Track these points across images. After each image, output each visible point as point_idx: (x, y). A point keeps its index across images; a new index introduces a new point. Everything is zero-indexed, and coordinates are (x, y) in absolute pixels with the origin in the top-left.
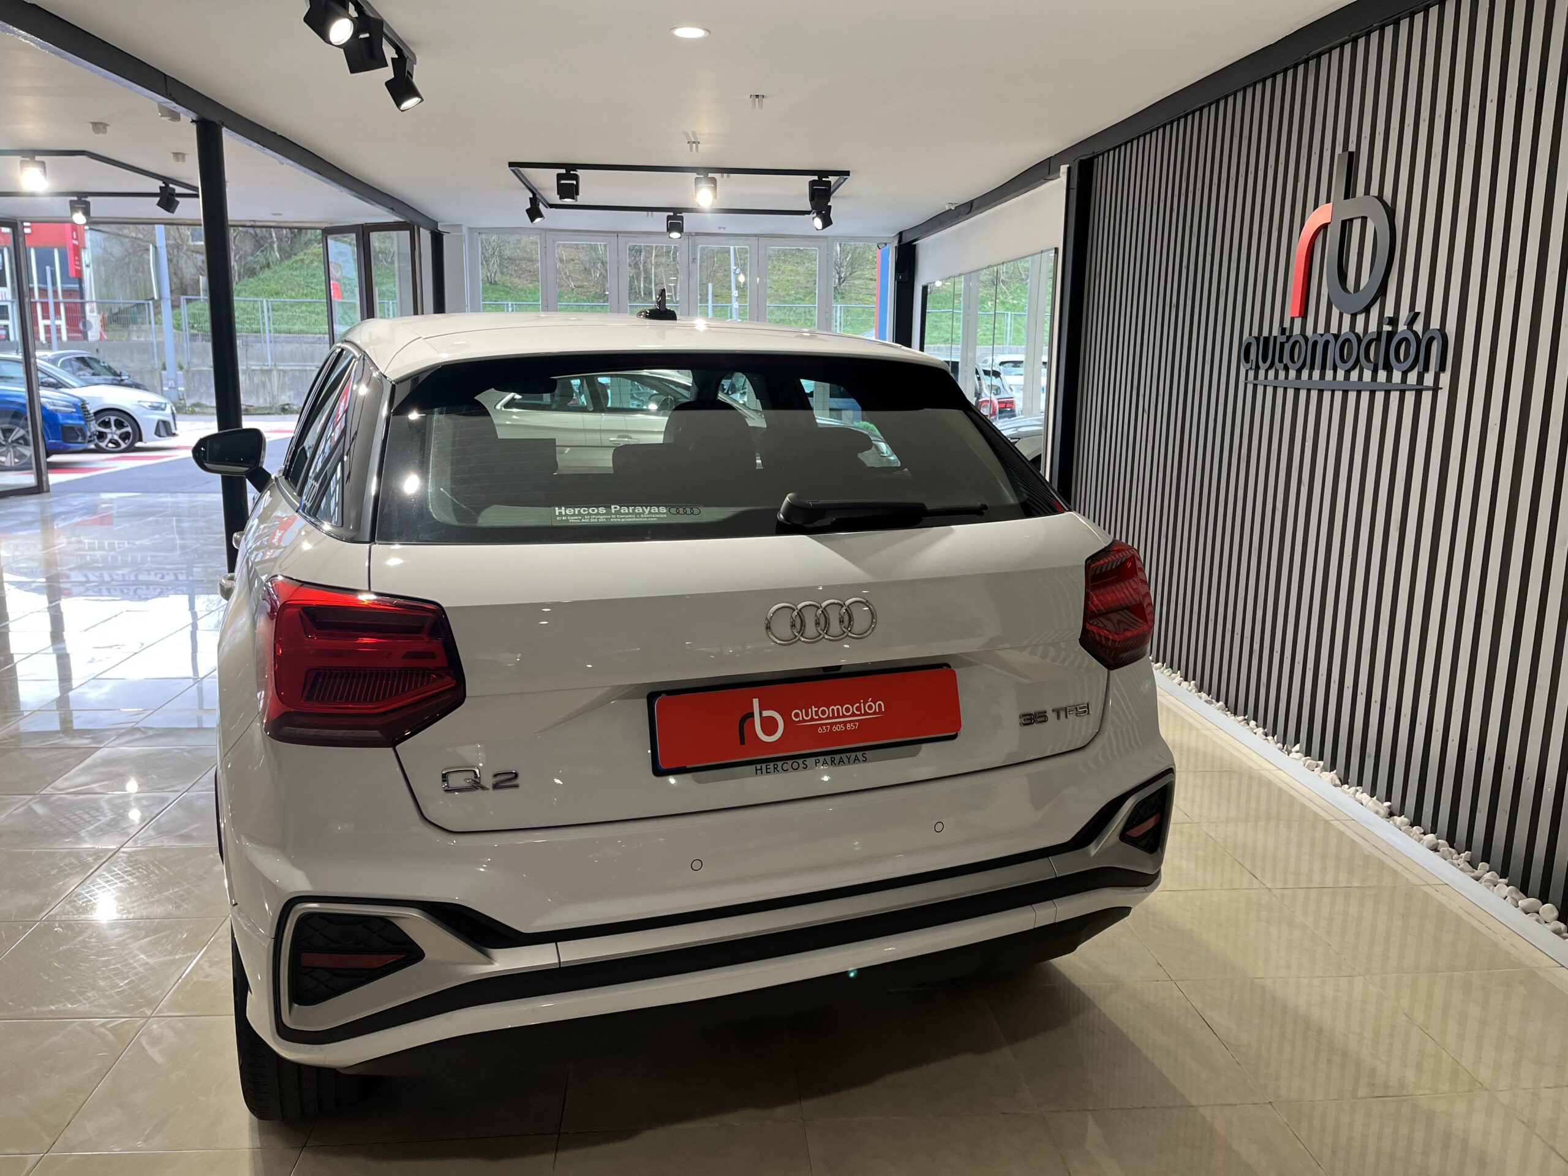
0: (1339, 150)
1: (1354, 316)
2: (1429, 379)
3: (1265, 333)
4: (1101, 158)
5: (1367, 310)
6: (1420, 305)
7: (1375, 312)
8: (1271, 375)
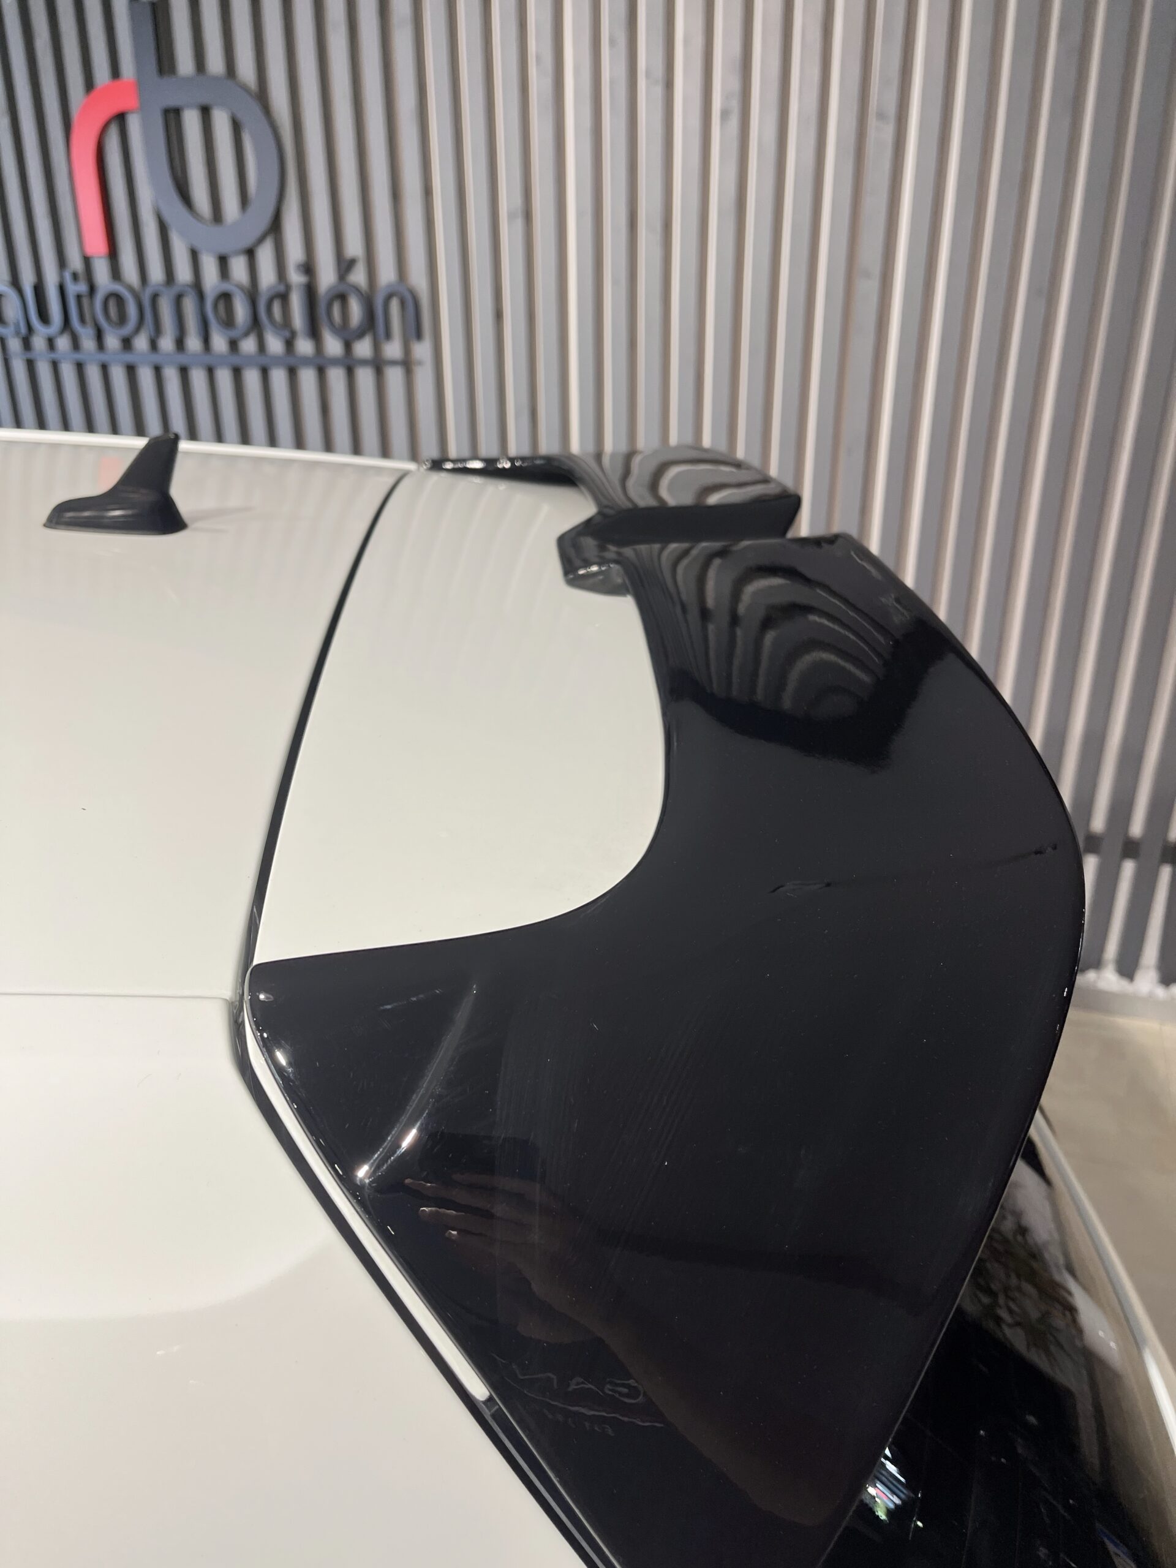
1: (223, 262)
2: (393, 350)
3: (28, 279)
5: (250, 253)
6: (354, 247)
7: (265, 256)
8: (63, 343)
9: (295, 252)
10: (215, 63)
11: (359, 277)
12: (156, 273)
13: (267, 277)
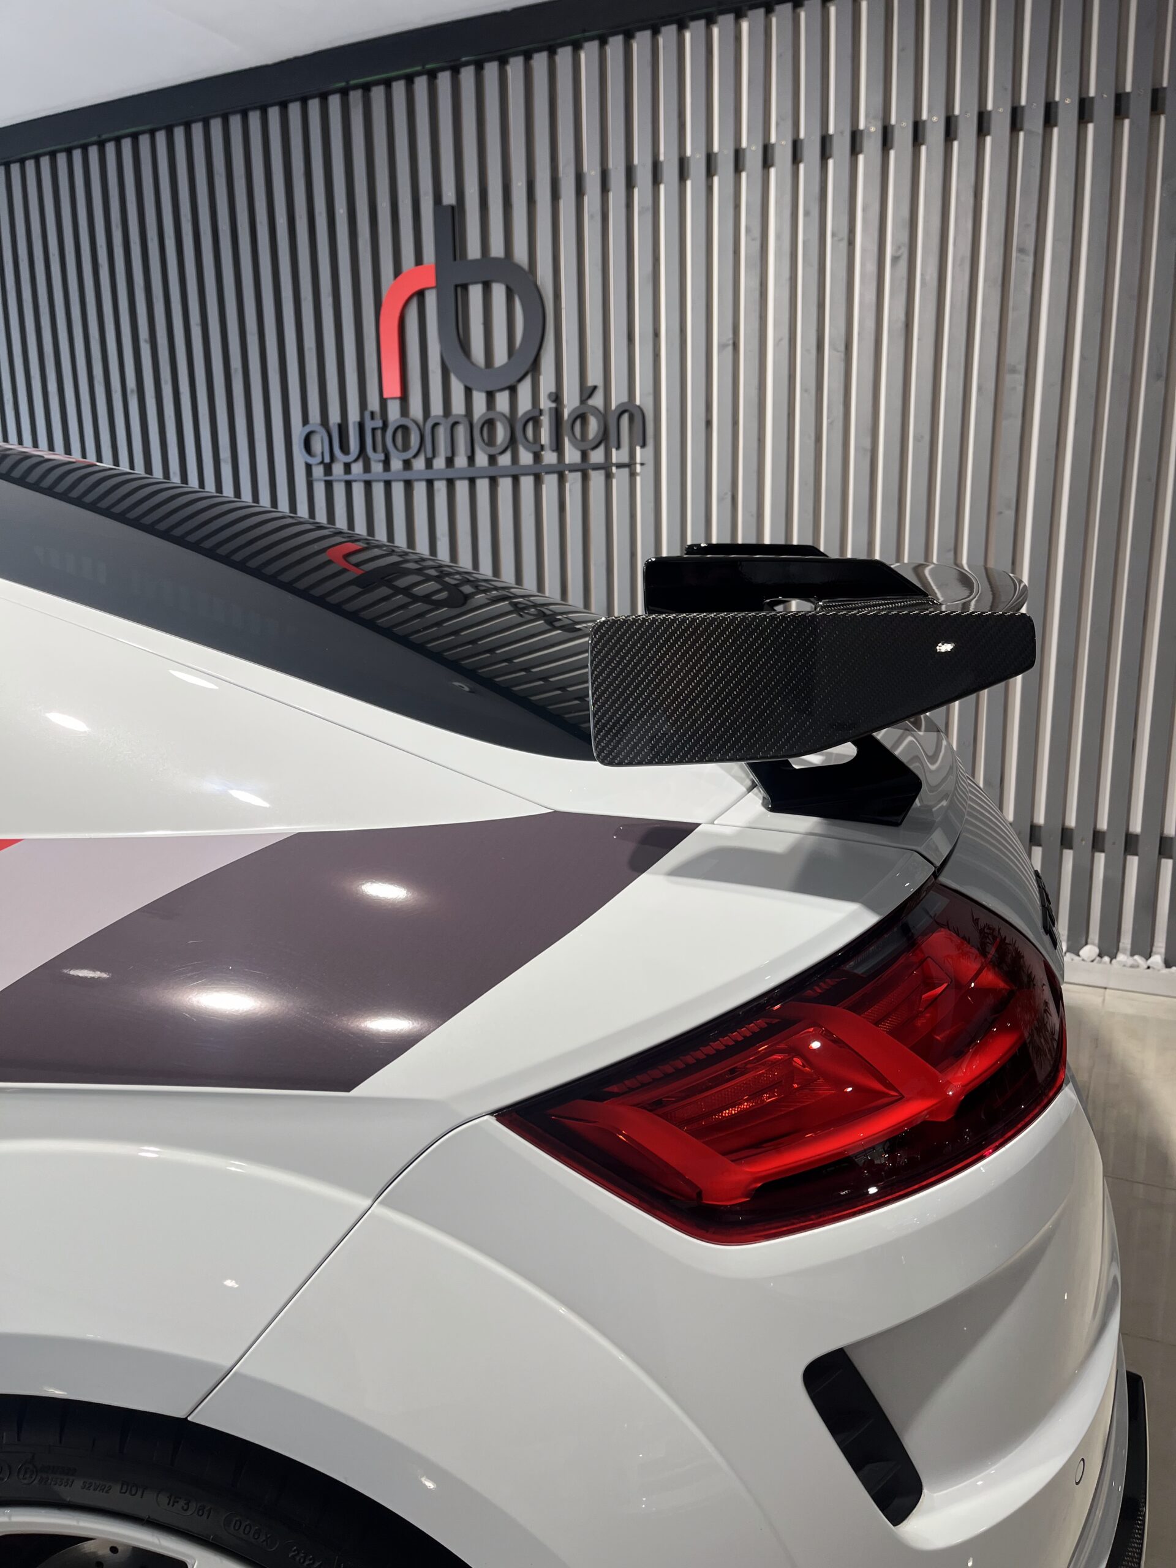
1: (490, 396)
2: (620, 455)
3: (335, 418)
5: (513, 390)
6: (595, 377)
7: (524, 390)
8: (357, 468)
9: (548, 386)
10: (497, 250)
12: (437, 409)
13: (524, 404)
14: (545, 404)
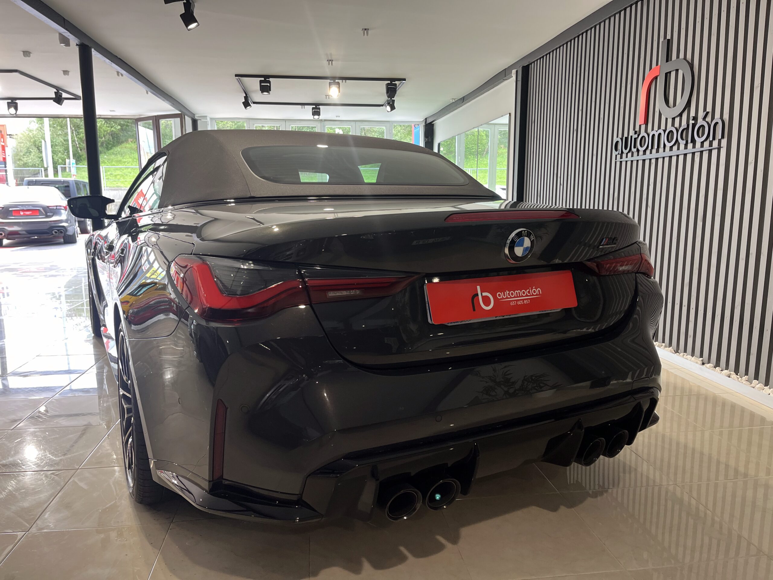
0: (662, 39)
1: (674, 119)
3: (626, 135)
4: (533, 64)
5: (681, 115)
6: (709, 109)
7: (685, 115)
8: (629, 155)
9: (693, 114)
10: (682, 56)
11: (709, 119)
12: (656, 127)
14: (692, 122)
